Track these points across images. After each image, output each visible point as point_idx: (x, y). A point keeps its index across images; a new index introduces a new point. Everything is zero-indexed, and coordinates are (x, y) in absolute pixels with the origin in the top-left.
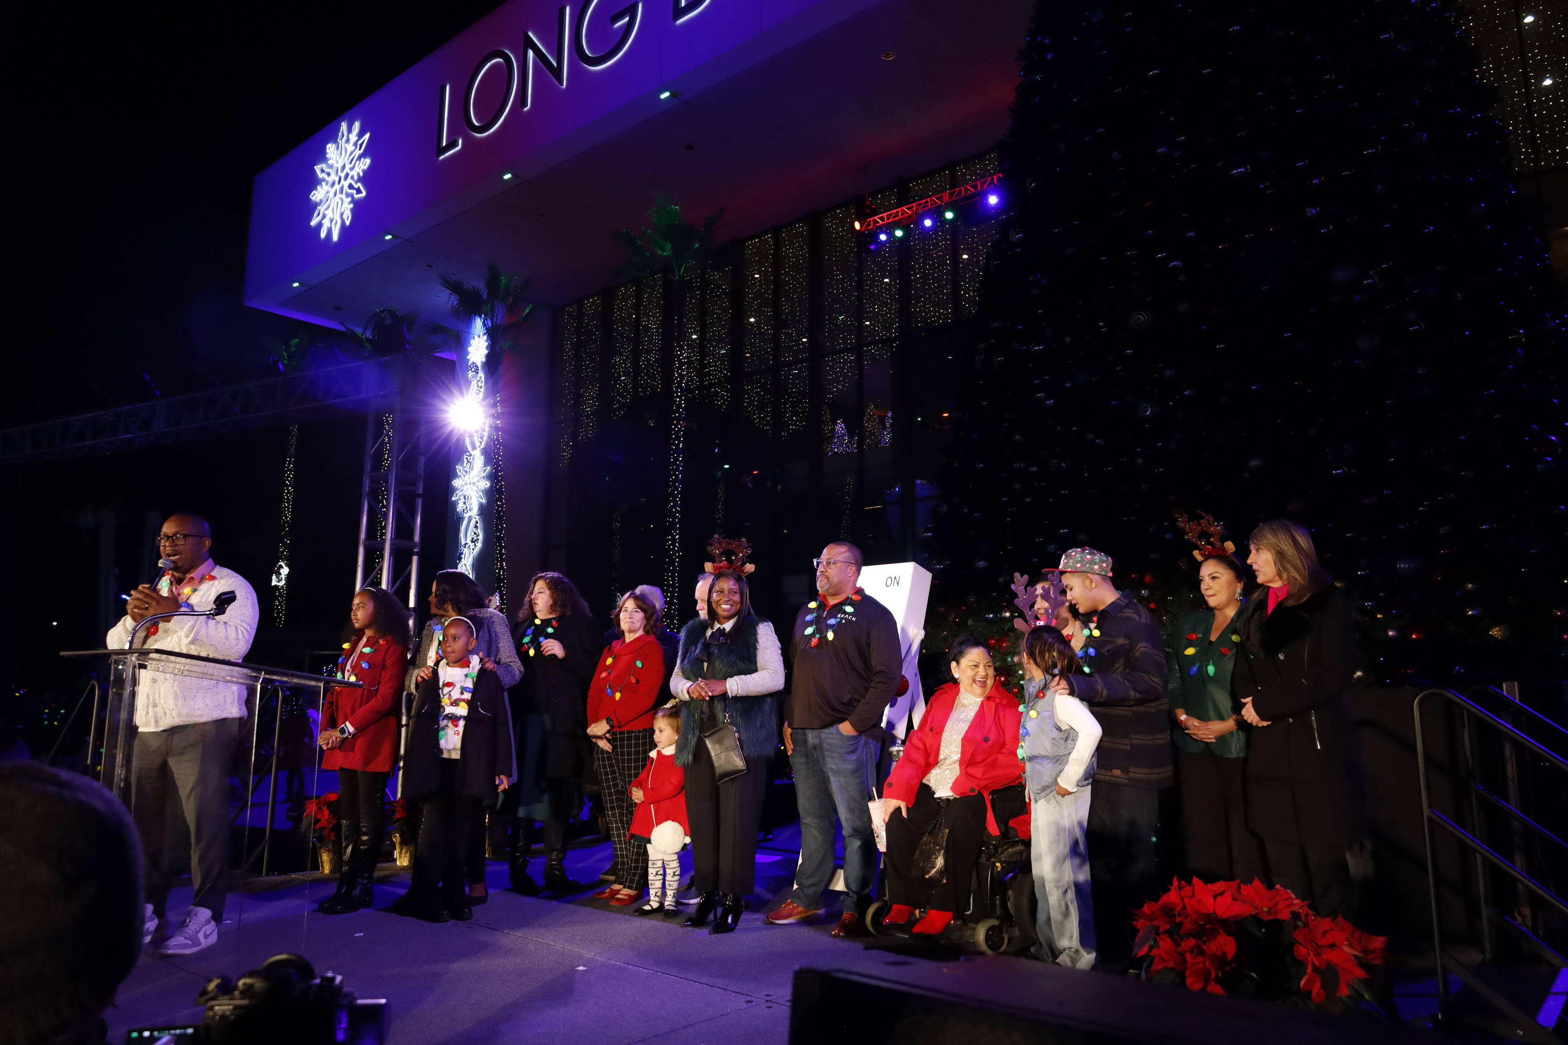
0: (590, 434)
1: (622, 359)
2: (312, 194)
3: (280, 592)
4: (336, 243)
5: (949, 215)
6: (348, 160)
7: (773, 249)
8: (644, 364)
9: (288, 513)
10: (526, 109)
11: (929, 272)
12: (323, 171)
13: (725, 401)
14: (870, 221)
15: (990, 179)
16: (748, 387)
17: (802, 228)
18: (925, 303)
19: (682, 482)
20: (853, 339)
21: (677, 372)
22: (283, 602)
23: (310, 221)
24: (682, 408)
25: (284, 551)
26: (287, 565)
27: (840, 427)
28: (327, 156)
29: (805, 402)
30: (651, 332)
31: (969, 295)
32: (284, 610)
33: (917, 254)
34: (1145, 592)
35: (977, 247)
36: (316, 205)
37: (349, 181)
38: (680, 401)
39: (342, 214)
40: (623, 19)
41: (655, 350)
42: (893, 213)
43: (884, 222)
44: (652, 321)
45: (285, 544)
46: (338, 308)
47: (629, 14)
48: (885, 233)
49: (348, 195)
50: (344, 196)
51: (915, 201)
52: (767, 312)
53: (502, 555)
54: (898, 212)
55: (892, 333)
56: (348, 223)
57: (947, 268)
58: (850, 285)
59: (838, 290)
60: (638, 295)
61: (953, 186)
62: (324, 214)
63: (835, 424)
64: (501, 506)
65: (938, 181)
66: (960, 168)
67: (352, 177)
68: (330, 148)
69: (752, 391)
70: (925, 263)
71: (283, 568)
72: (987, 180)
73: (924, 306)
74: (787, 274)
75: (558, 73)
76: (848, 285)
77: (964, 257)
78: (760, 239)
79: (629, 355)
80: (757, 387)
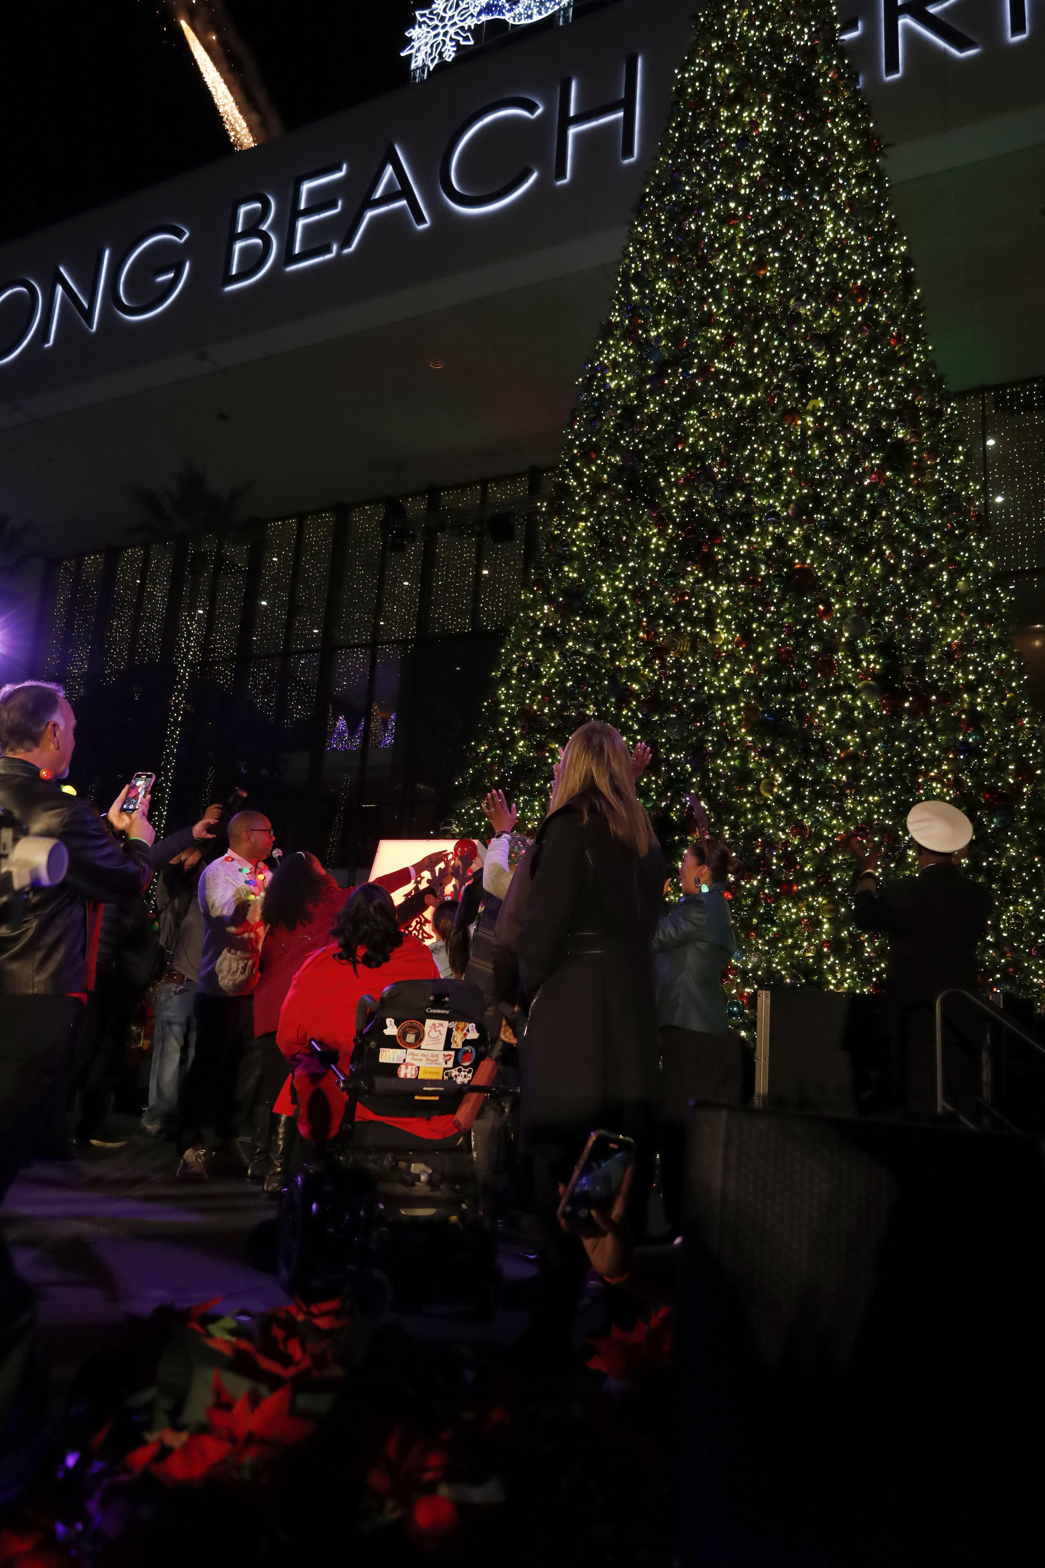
1: (119, 624)
7: (296, 535)
8: (144, 632)
10: (47, 346)
11: (451, 580)
13: (227, 680)
16: (253, 670)
17: (328, 518)
18: (443, 610)
19: (176, 756)
20: (368, 636)
21: (185, 642)
24: (184, 680)
27: (341, 723)
29: (313, 692)
30: (155, 600)
31: (488, 608)
33: (442, 562)
35: (500, 564)
38: (184, 674)
40: (167, 275)
41: (158, 619)
44: (158, 589)
47: (174, 271)
52: (283, 596)
55: (408, 635)
57: (469, 580)
58: (372, 582)
59: (357, 584)
60: (146, 560)
61: (483, 502)
63: (337, 719)
65: (469, 495)
66: (491, 485)
69: (258, 675)
70: (448, 572)
73: (443, 613)
74: (307, 562)
75: (88, 315)
76: (369, 582)
77: (485, 572)
78: (284, 523)
79: (128, 620)
80: (264, 671)
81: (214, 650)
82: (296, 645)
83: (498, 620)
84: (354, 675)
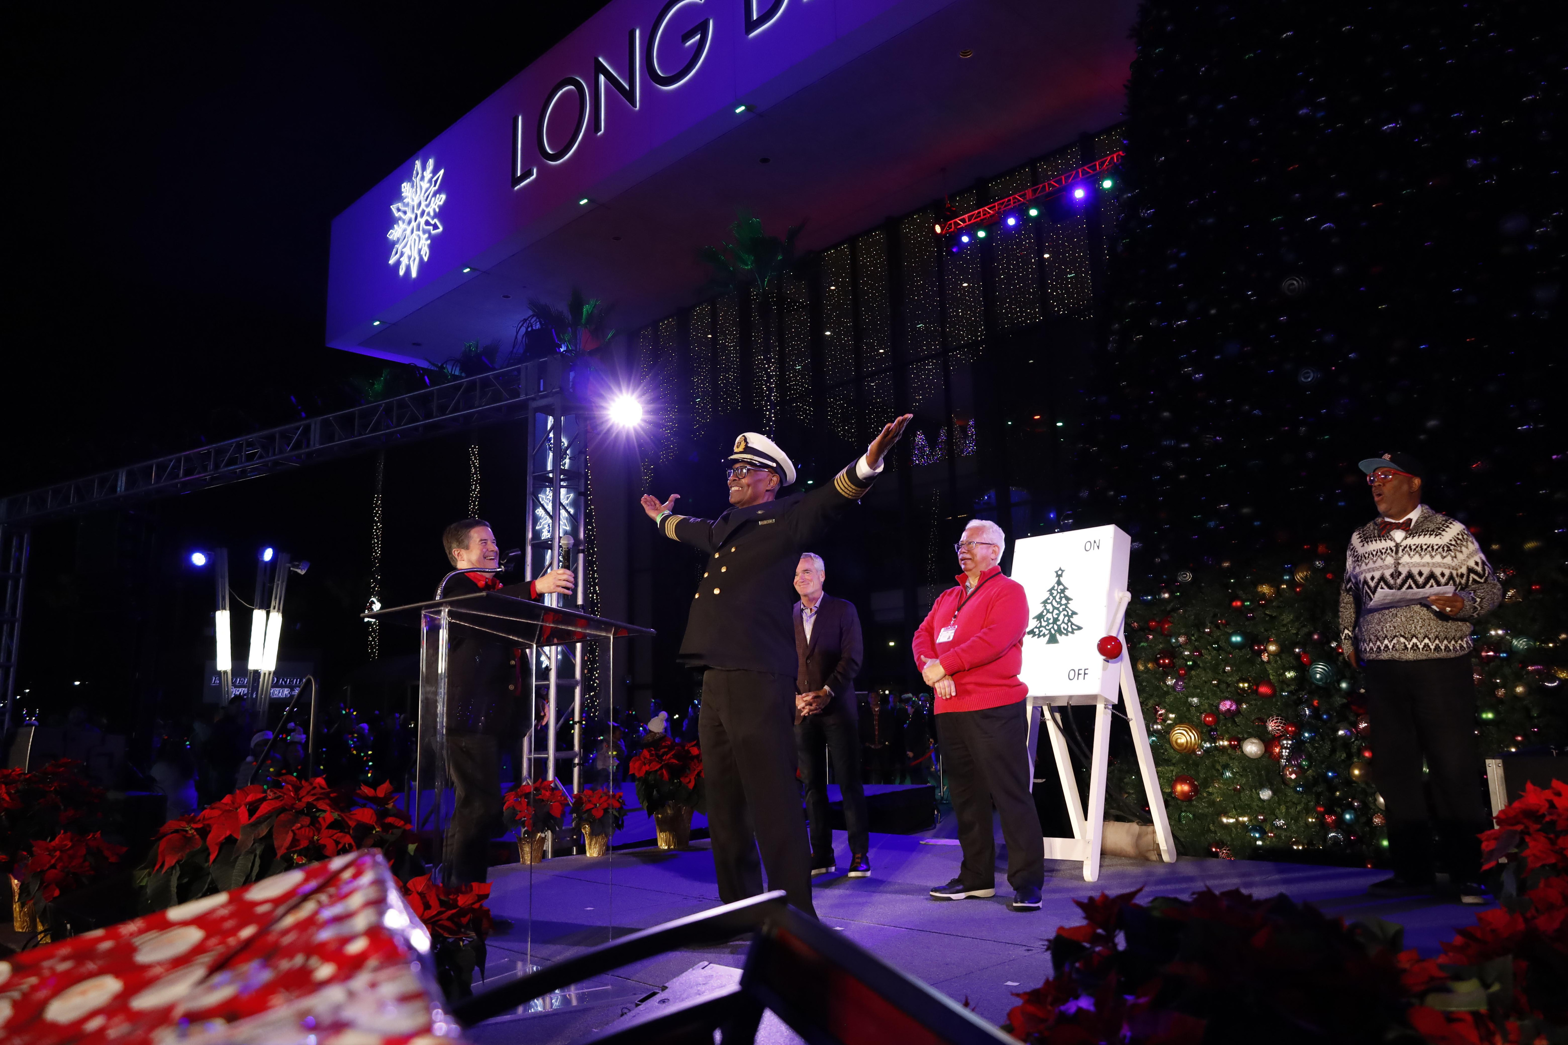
0: (671, 456)
1: (700, 379)
2: (389, 233)
3: (373, 628)
4: (415, 279)
5: (1033, 212)
6: (424, 197)
7: (850, 259)
8: (722, 383)
9: (378, 549)
10: (599, 134)
11: (1013, 272)
12: (399, 210)
13: (807, 415)
14: (951, 224)
15: (1074, 172)
16: (830, 400)
17: (878, 235)
18: (1010, 304)
20: (937, 345)
21: (766, 385)
22: (376, 637)
23: (388, 259)
24: (771, 421)
25: (375, 586)
26: (379, 601)
27: (920, 438)
28: (403, 195)
30: (728, 350)
31: (1057, 292)
32: (378, 646)
33: (1000, 255)
34: (1319, 564)
35: (1063, 244)
36: (394, 243)
37: (425, 217)
38: (770, 415)
39: (420, 251)
40: (694, 37)
41: (734, 368)
42: (974, 214)
43: (965, 224)
44: (729, 339)
45: (375, 580)
46: (417, 344)
47: (700, 32)
48: (967, 234)
49: (424, 232)
50: (421, 233)
51: (995, 201)
52: (847, 323)
53: (595, 579)
54: (979, 213)
55: (977, 336)
56: (426, 259)
57: (1032, 267)
58: (932, 290)
59: (918, 296)
60: (714, 314)
61: (1034, 183)
62: (402, 252)
63: (915, 435)
64: (592, 530)
65: (1019, 179)
66: (1040, 164)
67: (429, 214)
68: (406, 187)
69: (835, 404)
70: (1008, 263)
71: (374, 603)
72: (1072, 174)
73: (1010, 307)
74: (865, 283)
75: (630, 95)
76: (929, 291)
77: (1046, 256)
78: (836, 250)
79: (707, 375)
80: (840, 400)
81: (790, 388)
82: (867, 368)
83: (1069, 303)
84: (929, 387)
